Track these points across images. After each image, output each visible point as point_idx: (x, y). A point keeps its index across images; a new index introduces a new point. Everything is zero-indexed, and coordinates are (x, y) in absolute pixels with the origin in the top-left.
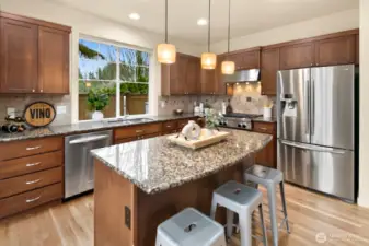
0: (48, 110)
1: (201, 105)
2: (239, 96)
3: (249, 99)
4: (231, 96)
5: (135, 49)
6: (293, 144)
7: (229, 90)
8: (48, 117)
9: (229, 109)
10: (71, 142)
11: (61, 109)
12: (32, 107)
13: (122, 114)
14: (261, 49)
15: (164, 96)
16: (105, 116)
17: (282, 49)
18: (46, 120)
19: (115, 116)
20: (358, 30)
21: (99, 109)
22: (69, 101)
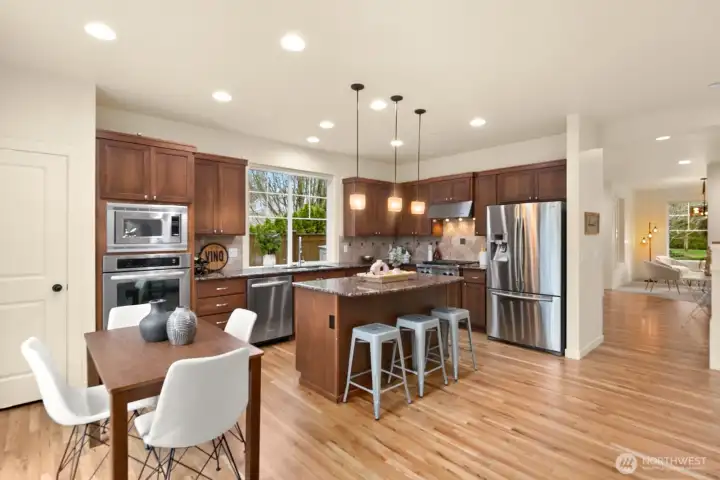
0: (221, 252)
1: (399, 249)
2: (450, 238)
3: (463, 241)
4: (440, 236)
5: (318, 177)
6: (510, 295)
7: (437, 229)
8: (222, 260)
9: (437, 254)
10: (253, 286)
11: (233, 252)
12: (208, 249)
13: (295, 259)
14: (475, 175)
15: (347, 237)
16: (278, 263)
17: (498, 177)
18: (219, 264)
19: (286, 263)
20: (565, 160)
21: (272, 252)
22: (241, 243)
